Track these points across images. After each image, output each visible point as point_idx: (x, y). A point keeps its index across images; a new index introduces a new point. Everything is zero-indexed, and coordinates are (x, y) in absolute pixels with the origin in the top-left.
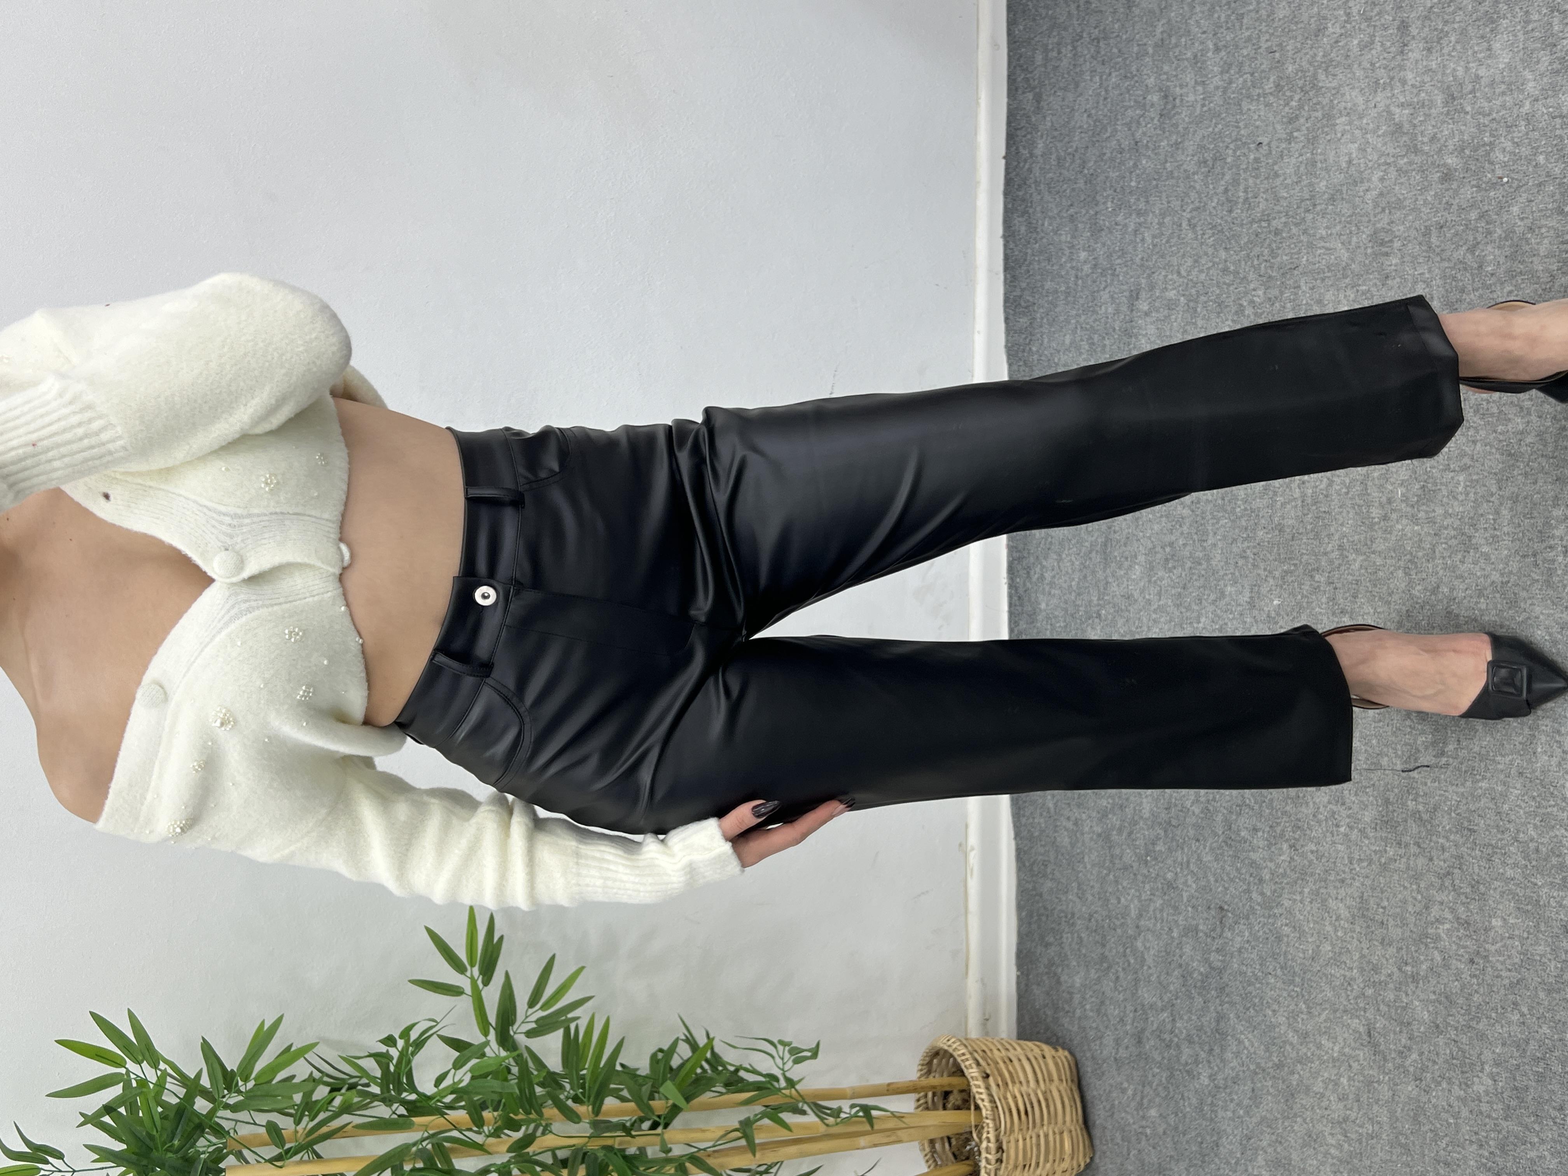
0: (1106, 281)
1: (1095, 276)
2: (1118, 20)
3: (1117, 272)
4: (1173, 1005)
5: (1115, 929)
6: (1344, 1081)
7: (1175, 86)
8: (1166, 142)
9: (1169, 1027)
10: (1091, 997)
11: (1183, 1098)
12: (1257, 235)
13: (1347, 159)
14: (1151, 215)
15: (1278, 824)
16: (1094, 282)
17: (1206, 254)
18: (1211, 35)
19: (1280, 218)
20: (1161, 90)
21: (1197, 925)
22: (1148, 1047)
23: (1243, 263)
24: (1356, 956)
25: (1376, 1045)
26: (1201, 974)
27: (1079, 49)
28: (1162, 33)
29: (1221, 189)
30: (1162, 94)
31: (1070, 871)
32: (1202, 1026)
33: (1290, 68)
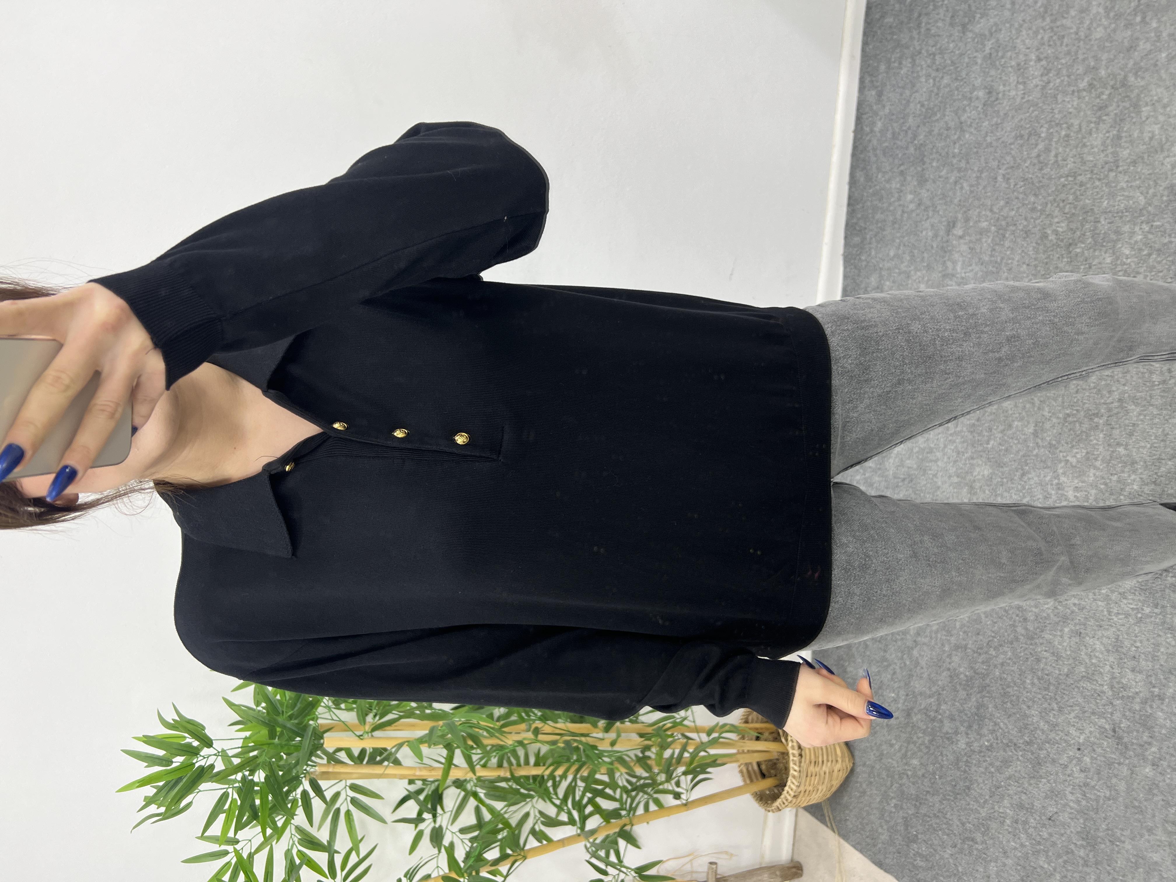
0: (928, 215)
1: (918, 211)
2: (953, 41)
4: (939, 694)
5: (896, 641)
6: (1087, 759)
7: (999, 85)
8: (987, 123)
9: (935, 708)
11: (942, 754)
13: (1150, 135)
14: (970, 172)
16: (917, 215)
17: (1017, 198)
18: (1034, 50)
19: (1086, 175)
20: (986, 88)
21: (967, 644)
22: (915, 719)
23: (1049, 205)
24: (1108, 677)
25: (1120, 738)
26: (966, 676)
27: (917, 61)
28: (991, 49)
29: (1034, 155)
30: (987, 91)
32: (964, 710)
33: (1103, 73)
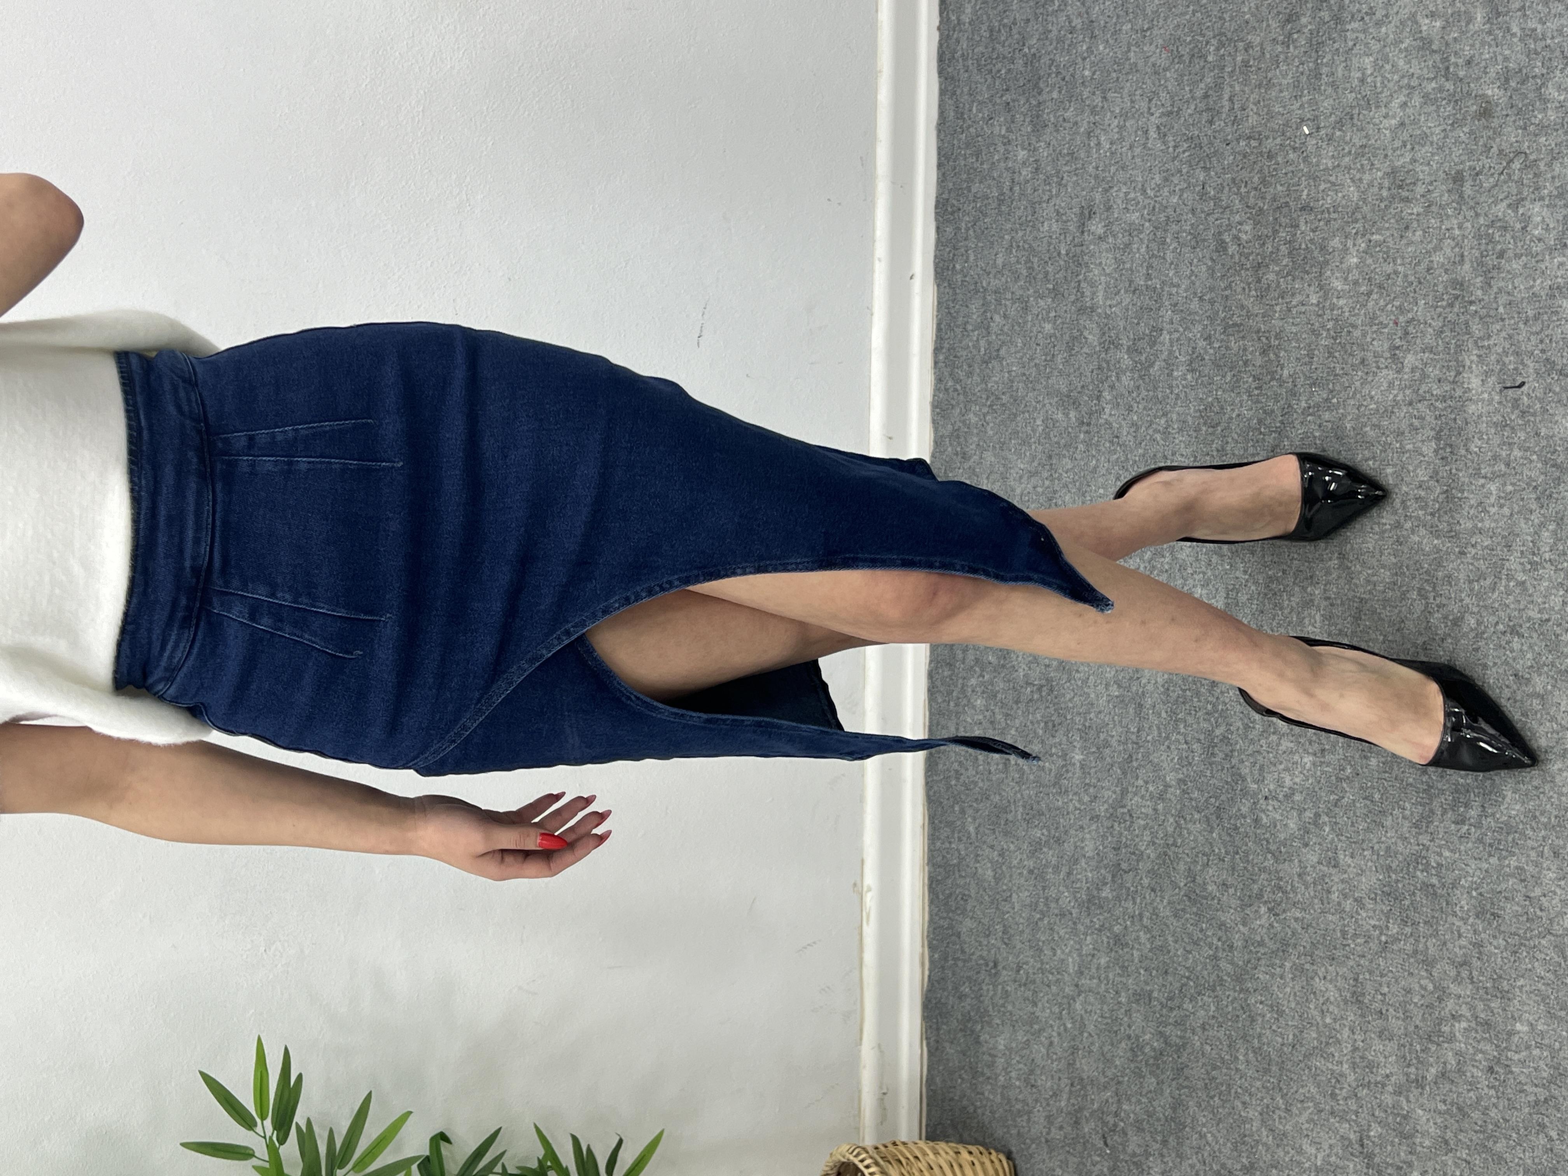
0: (1050, 191)
1: (1035, 183)
3: (1064, 182)
4: (1119, 1083)
5: (1049, 986)
9: (1114, 1108)
10: (1018, 1062)
12: (1245, 157)
14: (1109, 114)
15: (1254, 881)
16: (1035, 190)
17: (1180, 171)
19: (1274, 139)
21: (1151, 991)
22: (1086, 1130)
24: (1347, 1048)
26: (1154, 1049)
29: (1199, 93)
31: (994, 910)
32: (1154, 1111)
